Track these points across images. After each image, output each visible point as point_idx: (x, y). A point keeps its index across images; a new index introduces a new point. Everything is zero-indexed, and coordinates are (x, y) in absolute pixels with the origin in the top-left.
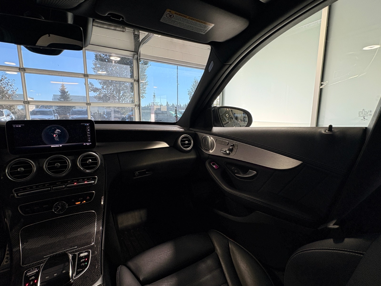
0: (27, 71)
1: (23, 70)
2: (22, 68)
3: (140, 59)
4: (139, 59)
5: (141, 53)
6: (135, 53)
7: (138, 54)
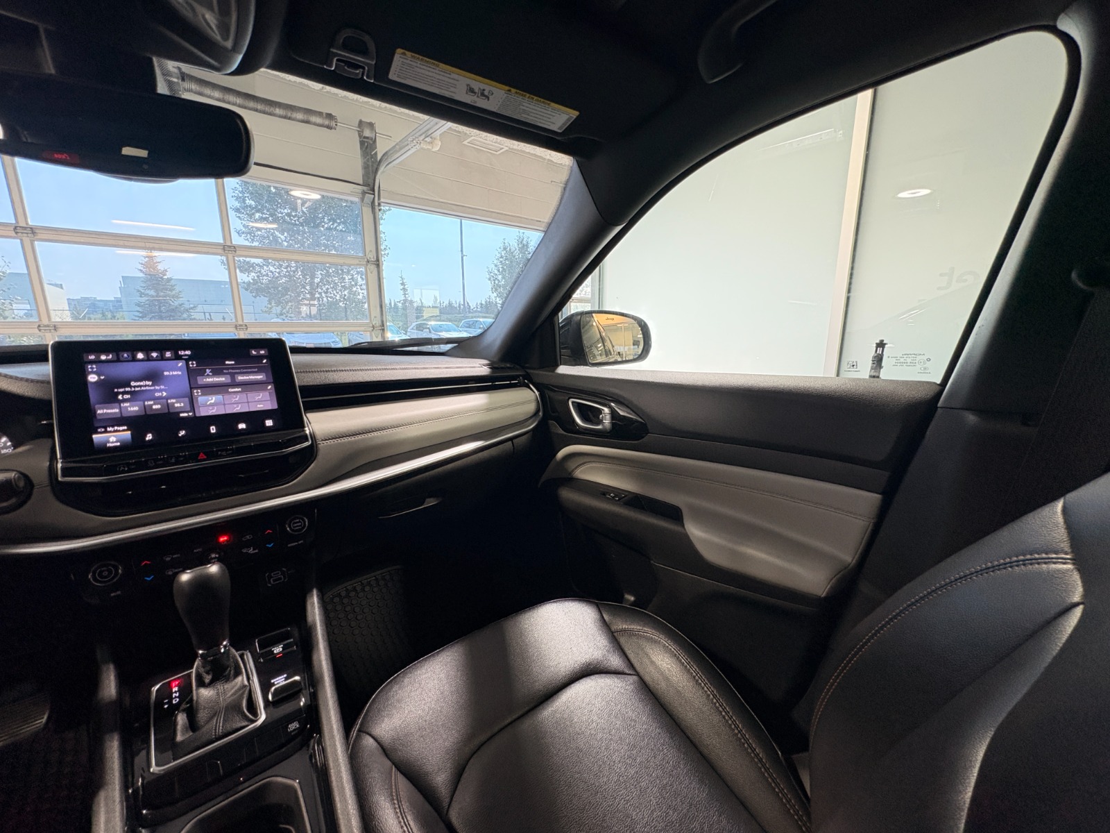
0: (39, 236)
1: (27, 233)
2: (25, 228)
3: (379, 205)
4: (376, 204)
5: (381, 189)
6: (365, 188)
7: (374, 191)
